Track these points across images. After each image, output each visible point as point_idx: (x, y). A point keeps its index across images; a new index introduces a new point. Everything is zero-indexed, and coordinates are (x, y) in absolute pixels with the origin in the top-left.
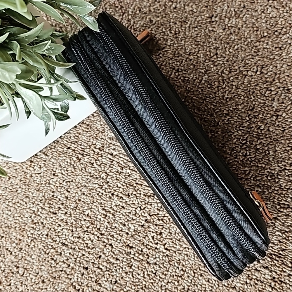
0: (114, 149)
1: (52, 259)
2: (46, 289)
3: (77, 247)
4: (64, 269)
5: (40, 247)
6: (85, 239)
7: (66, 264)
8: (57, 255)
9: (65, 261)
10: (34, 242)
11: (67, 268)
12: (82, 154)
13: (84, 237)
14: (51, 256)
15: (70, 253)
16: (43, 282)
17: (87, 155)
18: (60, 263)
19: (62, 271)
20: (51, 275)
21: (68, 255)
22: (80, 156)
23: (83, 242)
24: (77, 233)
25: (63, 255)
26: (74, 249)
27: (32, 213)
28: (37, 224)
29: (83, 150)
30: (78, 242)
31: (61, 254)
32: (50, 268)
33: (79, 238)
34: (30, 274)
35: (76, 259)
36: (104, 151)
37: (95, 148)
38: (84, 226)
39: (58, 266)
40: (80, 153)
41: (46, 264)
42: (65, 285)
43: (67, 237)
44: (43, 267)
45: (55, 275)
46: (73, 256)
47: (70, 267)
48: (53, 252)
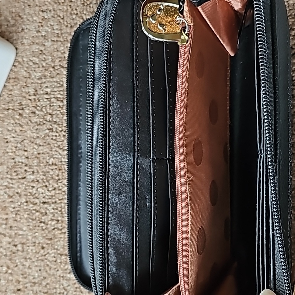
0: (47, 87)
1: (41, 222)
2: (48, 253)
3: (57, 200)
4: (56, 226)
5: (26, 216)
6: (60, 188)
7: (54, 221)
8: (43, 216)
9: (53, 218)
10: (19, 214)
11: (57, 224)
12: (23, 109)
13: (59, 187)
14: (39, 220)
15: (53, 209)
16: (43, 248)
17: (26, 107)
18: (50, 223)
19: (54, 229)
20: (47, 237)
21: (53, 211)
22: (21, 111)
23: (60, 192)
24: (51, 186)
25: (48, 214)
26: (56, 202)
27: (5, 189)
28: (14, 197)
29: (20, 104)
30: (56, 194)
31: (46, 213)
32: (43, 232)
33: (55, 189)
34: (28, 246)
35: (61, 211)
36: (39, 95)
37: (30, 95)
38: (54, 176)
39: (48, 226)
40: (20, 109)
41: (38, 230)
42: (63, 241)
43: (44, 195)
44: (37, 234)
45: (50, 236)
46: (57, 209)
47: (60, 222)
48: (39, 215)
